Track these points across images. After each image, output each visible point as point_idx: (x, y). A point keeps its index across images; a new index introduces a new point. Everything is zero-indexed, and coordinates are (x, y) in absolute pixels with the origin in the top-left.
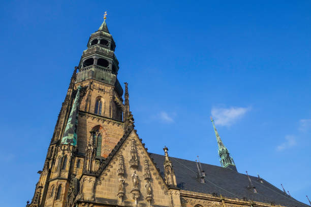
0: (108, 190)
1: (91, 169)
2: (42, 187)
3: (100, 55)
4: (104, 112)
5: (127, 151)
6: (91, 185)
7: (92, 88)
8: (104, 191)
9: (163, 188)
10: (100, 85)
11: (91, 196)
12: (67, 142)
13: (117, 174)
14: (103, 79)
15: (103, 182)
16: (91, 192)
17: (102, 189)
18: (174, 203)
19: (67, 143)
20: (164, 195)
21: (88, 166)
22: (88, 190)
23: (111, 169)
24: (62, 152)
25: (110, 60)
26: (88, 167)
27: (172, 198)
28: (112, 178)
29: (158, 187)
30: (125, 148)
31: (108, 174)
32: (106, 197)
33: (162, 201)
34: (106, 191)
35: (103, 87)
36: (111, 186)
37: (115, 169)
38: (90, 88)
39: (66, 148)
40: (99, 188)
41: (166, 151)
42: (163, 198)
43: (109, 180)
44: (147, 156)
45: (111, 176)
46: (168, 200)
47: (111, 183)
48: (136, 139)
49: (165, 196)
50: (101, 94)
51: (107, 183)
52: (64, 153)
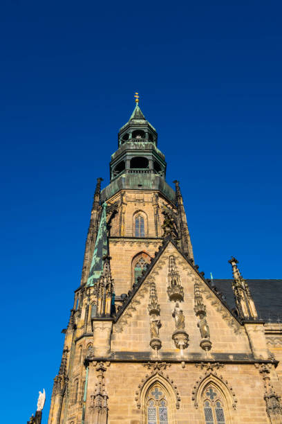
0: (135, 338)
1: (104, 310)
2: (68, 351)
3: (134, 154)
4: (148, 232)
5: (162, 275)
6: (106, 334)
7: (124, 201)
8: (128, 341)
9: (231, 325)
10: (137, 195)
11: (106, 350)
12: (94, 282)
13: (148, 313)
14: (140, 186)
15: (125, 328)
16: (106, 344)
17: (124, 338)
18: (255, 346)
19: (93, 285)
20: (234, 335)
21: (99, 307)
22: (102, 342)
23: (138, 307)
24: (87, 298)
25: (149, 156)
26: (99, 309)
27: (249, 339)
28: (140, 320)
29: (221, 325)
30: (159, 272)
31: (134, 314)
32: (131, 349)
33: (231, 347)
34: (131, 341)
35: (140, 196)
36: (138, 332)
37: (144, 306)
38: (122, 203)
39: (91, 292)
40: (118, 336)
41: (234, 264)
42: (233, 340)
43: (136, 324)
44: (198, 277)
45: (138, 317)
46: (243, 342)
47: (138, 328)
48: (176, 255)
49: (238, 337)
50: (140, 207)
51: (132, 328)
52: (89, 300)
